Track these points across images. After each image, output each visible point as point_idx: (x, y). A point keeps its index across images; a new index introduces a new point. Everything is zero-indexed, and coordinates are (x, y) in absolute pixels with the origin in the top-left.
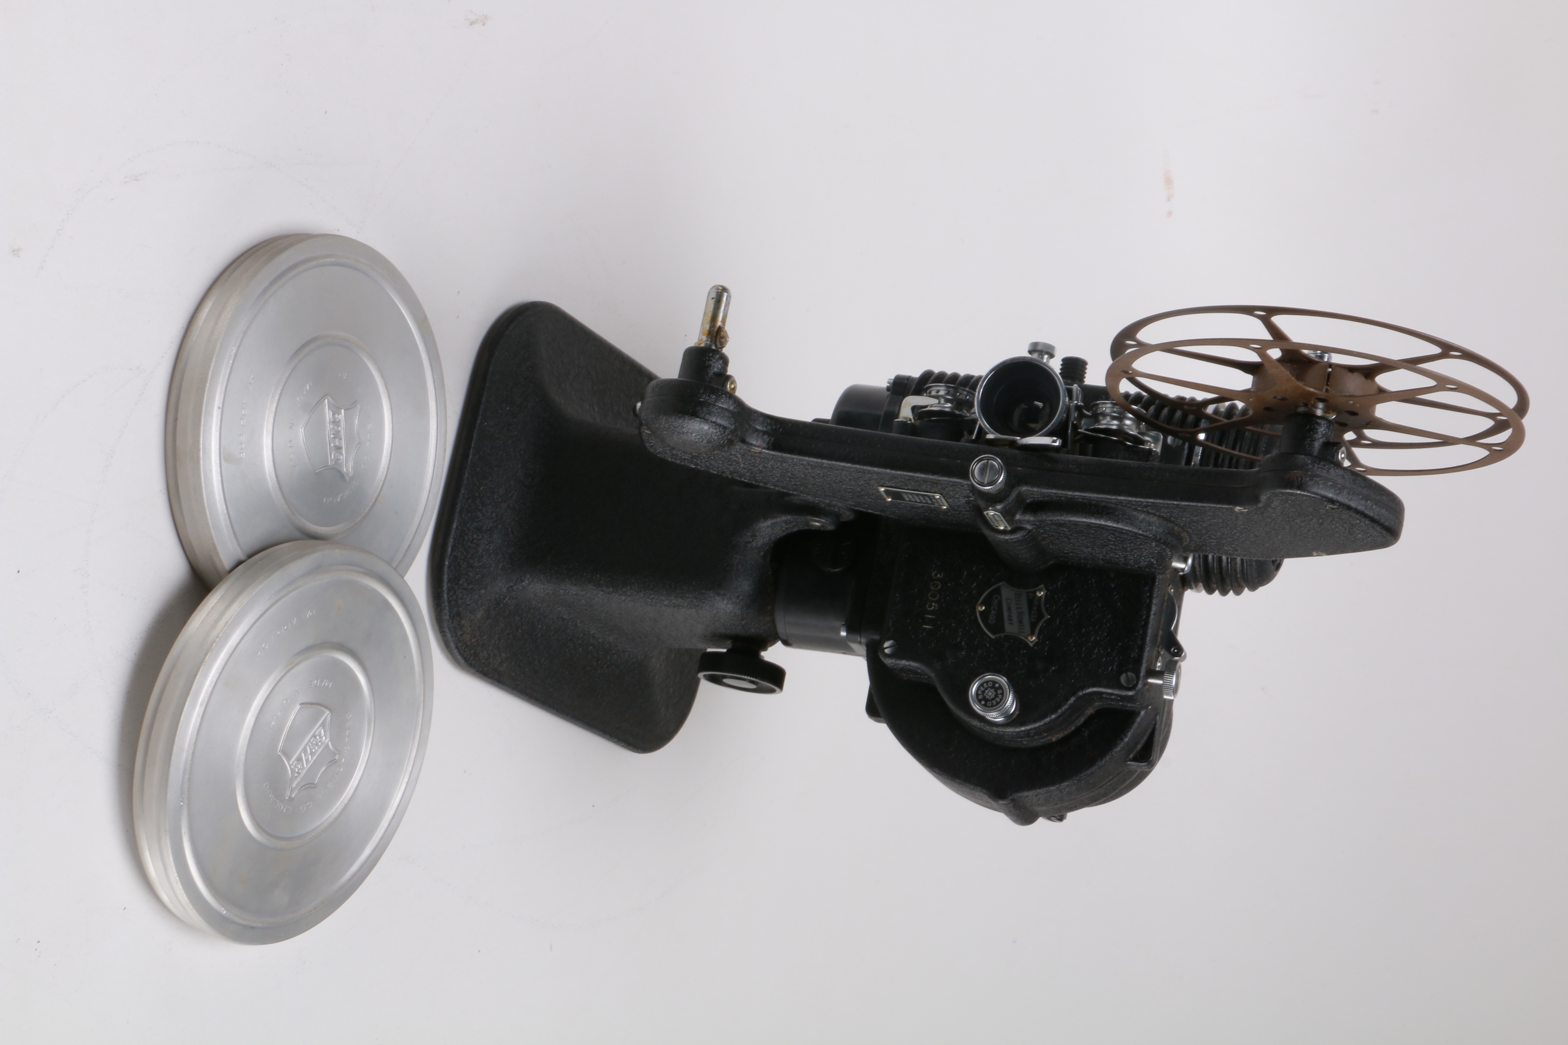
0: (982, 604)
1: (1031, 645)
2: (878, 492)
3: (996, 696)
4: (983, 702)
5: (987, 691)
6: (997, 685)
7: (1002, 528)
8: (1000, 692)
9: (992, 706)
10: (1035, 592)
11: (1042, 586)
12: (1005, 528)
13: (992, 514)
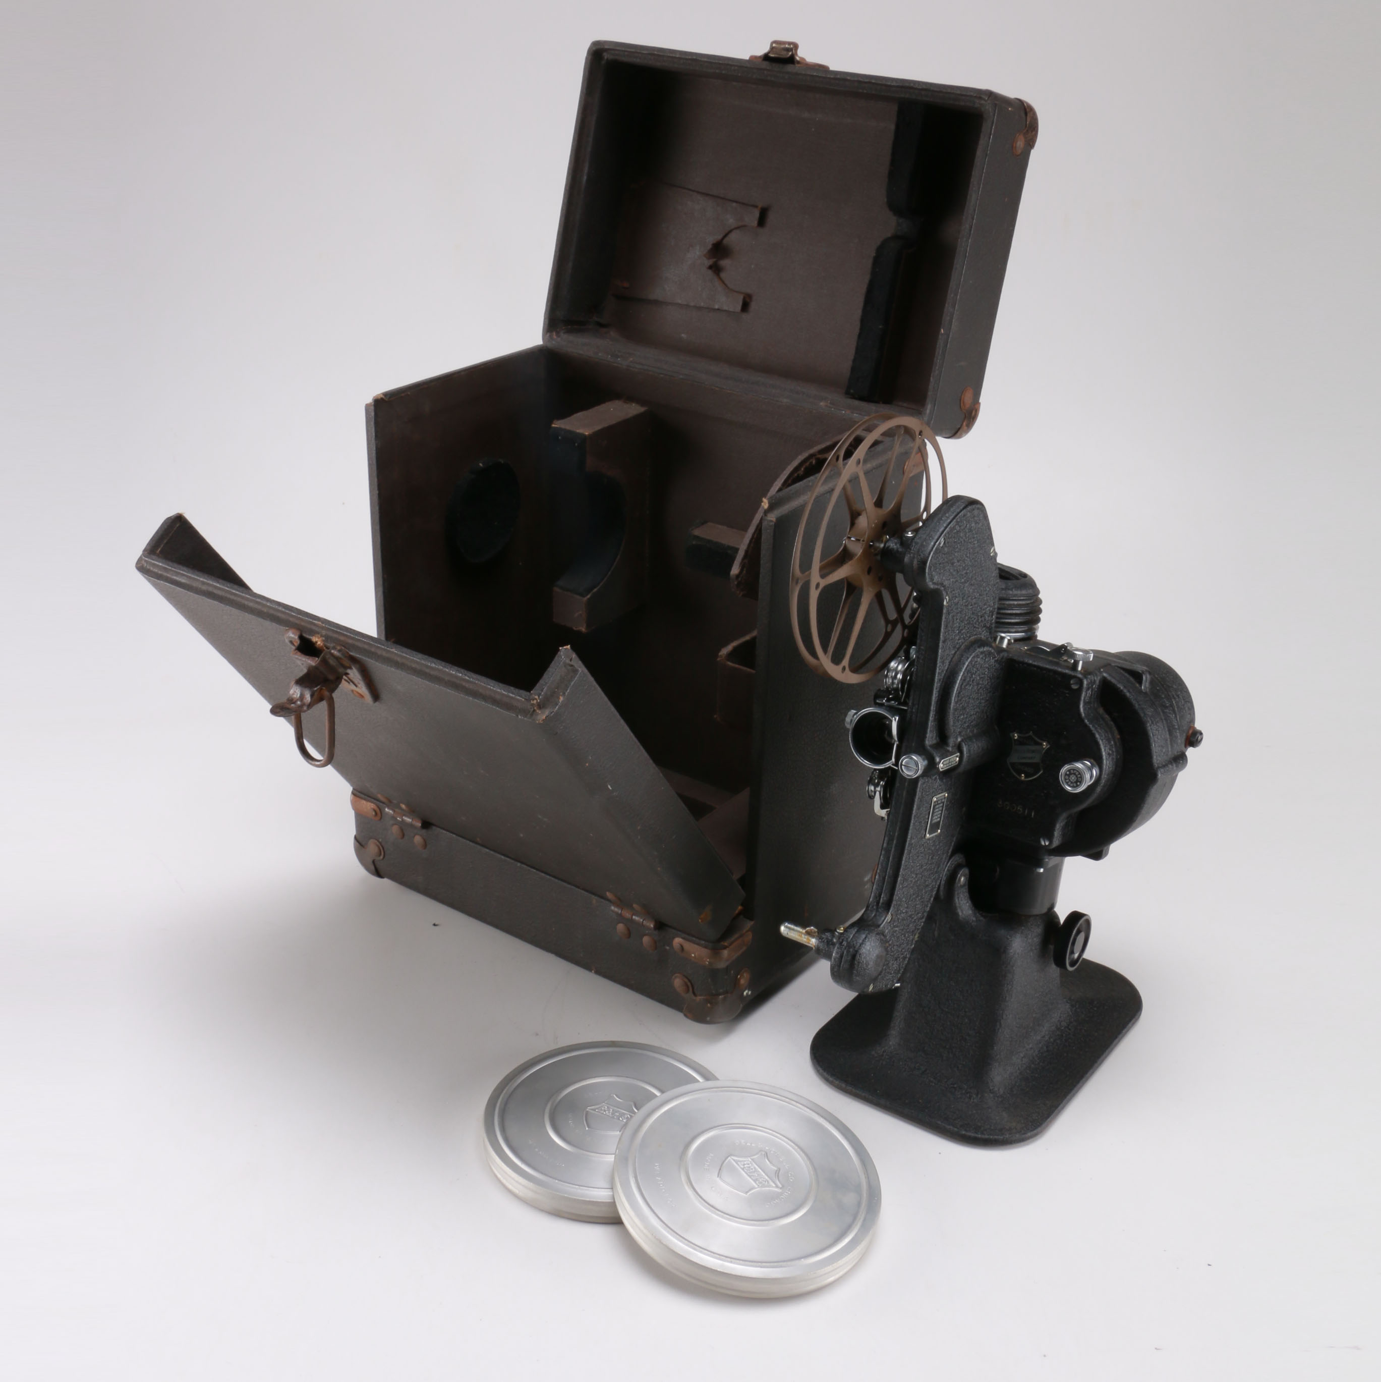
0: (1020, 776)
1: (1048, 746)
2: (929, 839)
3: (1075, 774)
4: (1078, 784)
5: (1071, 780)
6: (1068, 773)
7: (958, 759)
8: (1072, 771)
9: (1081, 777)
10: (1015, 740)
11: (1011, 734)
12: (957, 756)
13: (943, 765)
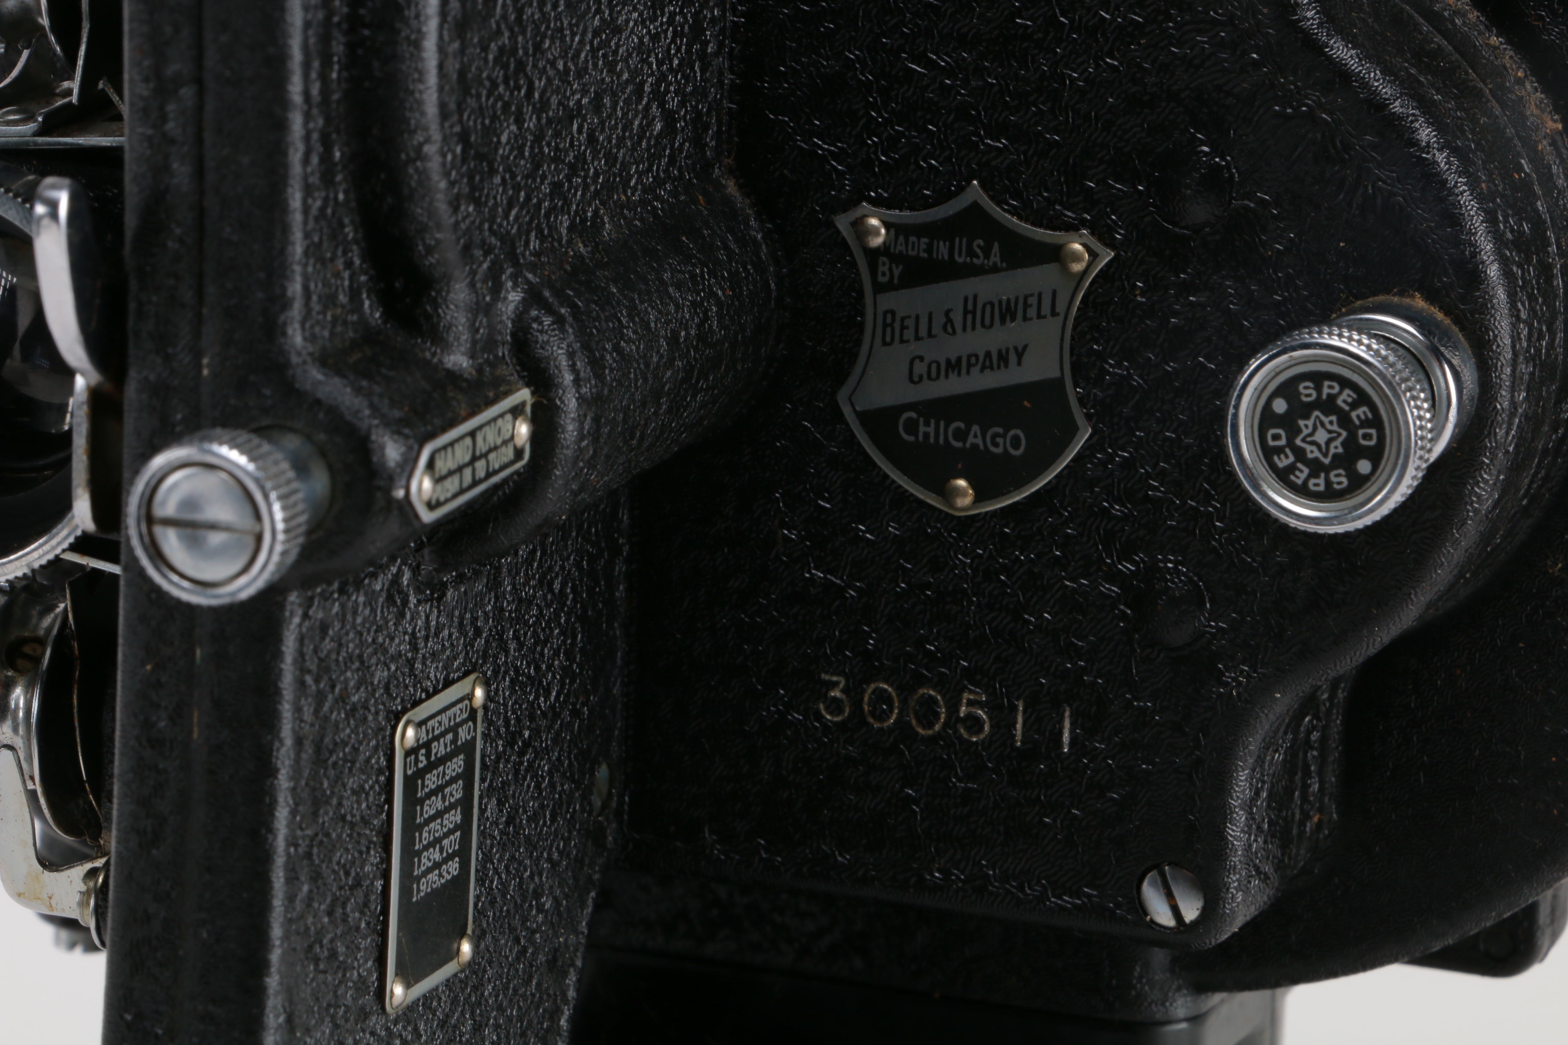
0: (947, 494)
1: (1107, 256)
2: (409, 1012)
3: (1328, 406)
4: (1364, 466)
5: (1312, 452)
6: (1280, 406)
7: (523, 430)
8: (1307, 392)
9: (1376, 422)
10: (873, 254)
11: (842, 223)
12: (516, 411)
13: (438, 480)
